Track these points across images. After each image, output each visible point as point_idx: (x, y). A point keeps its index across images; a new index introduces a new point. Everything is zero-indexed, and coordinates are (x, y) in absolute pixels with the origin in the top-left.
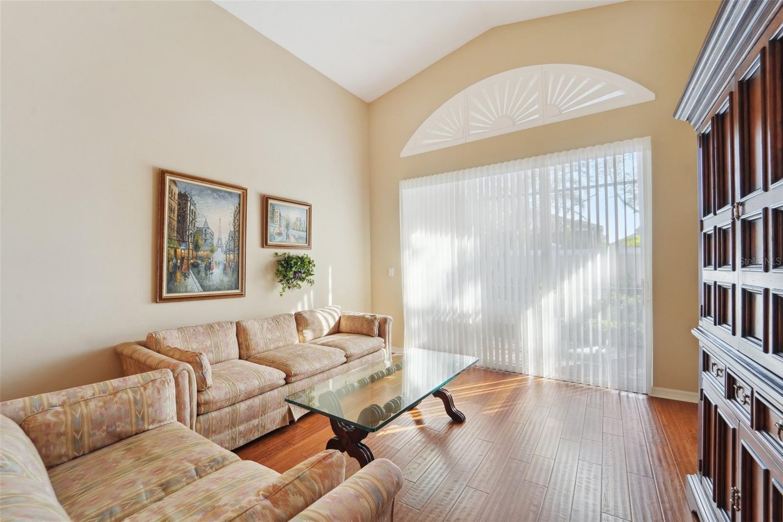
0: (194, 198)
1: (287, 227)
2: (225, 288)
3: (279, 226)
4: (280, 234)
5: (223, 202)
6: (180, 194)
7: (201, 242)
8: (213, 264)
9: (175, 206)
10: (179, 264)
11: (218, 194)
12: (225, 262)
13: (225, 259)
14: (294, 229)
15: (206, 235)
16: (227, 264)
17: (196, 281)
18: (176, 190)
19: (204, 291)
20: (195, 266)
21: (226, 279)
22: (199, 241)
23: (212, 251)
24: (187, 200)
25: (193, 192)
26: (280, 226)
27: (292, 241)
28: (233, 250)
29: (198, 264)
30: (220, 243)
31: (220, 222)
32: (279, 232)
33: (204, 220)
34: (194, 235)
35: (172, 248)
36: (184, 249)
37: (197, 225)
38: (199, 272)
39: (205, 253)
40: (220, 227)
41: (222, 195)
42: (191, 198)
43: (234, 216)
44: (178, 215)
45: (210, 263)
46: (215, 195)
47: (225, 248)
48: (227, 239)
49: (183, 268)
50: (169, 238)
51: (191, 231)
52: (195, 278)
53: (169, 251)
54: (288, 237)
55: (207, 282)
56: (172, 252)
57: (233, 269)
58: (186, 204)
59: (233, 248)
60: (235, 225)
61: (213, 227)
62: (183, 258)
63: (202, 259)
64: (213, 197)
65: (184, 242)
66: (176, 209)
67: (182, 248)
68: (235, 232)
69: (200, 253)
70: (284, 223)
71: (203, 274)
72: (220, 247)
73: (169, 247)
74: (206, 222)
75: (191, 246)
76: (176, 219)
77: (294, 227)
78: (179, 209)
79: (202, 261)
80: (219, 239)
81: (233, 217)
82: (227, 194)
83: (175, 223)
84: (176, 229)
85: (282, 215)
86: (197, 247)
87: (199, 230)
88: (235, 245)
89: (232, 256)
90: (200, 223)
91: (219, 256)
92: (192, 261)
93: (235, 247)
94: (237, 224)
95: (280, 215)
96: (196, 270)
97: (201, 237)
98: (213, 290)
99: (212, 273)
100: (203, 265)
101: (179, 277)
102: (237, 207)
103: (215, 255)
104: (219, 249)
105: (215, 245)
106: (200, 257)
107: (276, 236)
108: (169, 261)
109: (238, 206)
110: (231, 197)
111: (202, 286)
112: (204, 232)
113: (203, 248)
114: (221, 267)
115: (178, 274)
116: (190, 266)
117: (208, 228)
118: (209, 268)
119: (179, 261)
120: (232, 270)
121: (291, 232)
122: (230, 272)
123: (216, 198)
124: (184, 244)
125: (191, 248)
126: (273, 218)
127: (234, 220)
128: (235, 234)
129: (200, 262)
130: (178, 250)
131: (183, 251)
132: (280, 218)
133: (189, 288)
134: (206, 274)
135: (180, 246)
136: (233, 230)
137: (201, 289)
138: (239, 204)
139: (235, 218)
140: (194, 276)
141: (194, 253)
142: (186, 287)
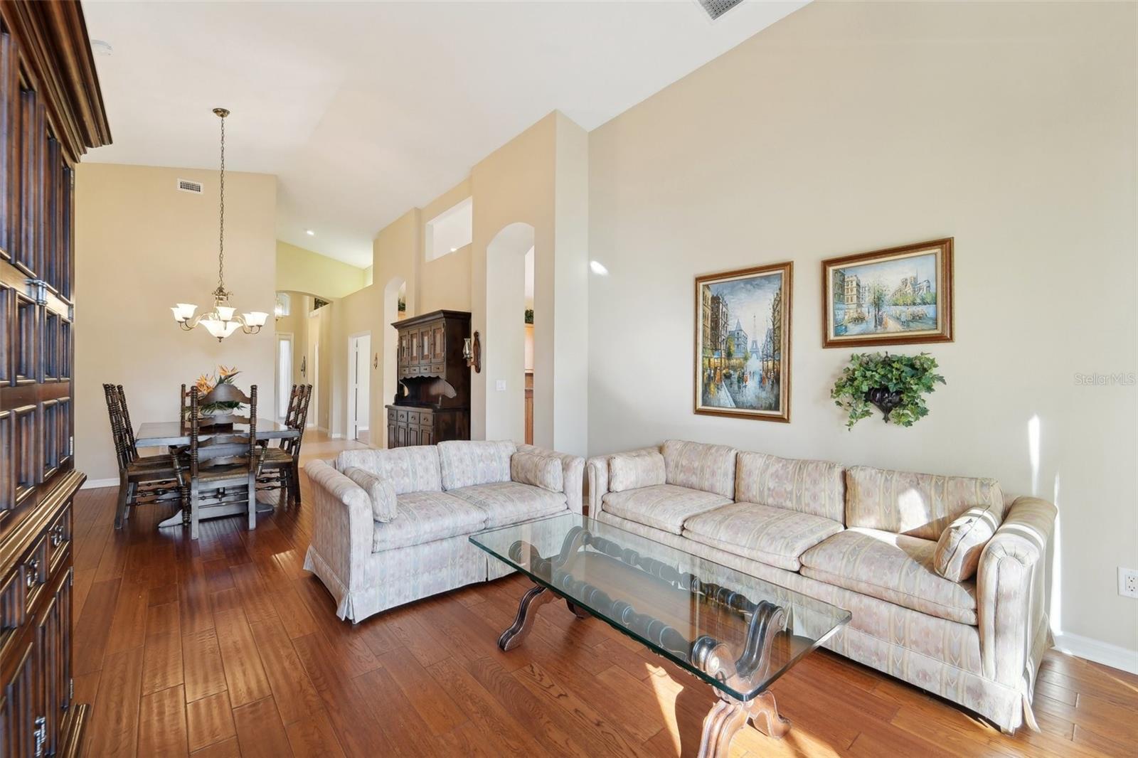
0: (726, 299)
1: (878, 303)
2: (762, 406)
3: (855, 306)
4: (859, 320)
5: (759, 293)
6: (713, 298)
7: (733, 348)
8: (747, 375)
9: (709, 312)
10: (712, 375)
11: (751, 285)
12: (761, 372)
13: (761, 368)
14: (896, 305)
15: (738, 339)
16: (764, 374)
17: (729, 394)
18: (709, 295)
19: (737, 407)
20: (728, 377)
21: (764, 395)
22: (731, 347)
23: (746, 359)
24: (719, 303)
25: (725, 292)
26: (859, 305)
27: (893, 328)
28: (772, 355)
29: (731, 375)
30: (754, 347)
31: (755, 320)
32: (855, 315)
33: (736, 322)
34: (727, 341)
35: (706, 357)
36: (717, 358)
37: (729, 329)
38: (731, 384)
39: (738, 362)
40: (755, 326)
41: (756, 284)
42: (723, 299)
43: (773, 306)
44: (712, 321)
45: (743, 374)
46: (749, 286)
47: (761, 353)
48: (764, 342)
49: (716, 379)
50: (703, 347)
51: (723, 337)
52: (727, 391)
53: (703, 361)
54: (879, 321)
55: (741, 397)
56: (707, 362)
57: (773, 382)
58: (718, 307)
59: (772, 352)
60: (774, 319)
61: (747, 329)
62: (716, 368)
63: (734, 368)
64: (747, 290)
65: (716, 350)
66: (710, 315)
67: (715, 356)
68: (774, 330)
69: (734, 362)
70: (868, 298)
71: (735, 387)
72: (754, 352)
73: (703, 357)
74: (738, 322)
75: (724, 354)
76: (709, 326)
77: (897, 300)
78: (712, 315)
79: (735, 370)
80: (755, 342)
81: (772, 310)
82: (763, 280)
83: (709, 331)
84: (709, 337)
85: (862, 284)
86: (729, 355)
87: (732, 334)
88: (774, 348)
89: (770, 364)
90: (732, 327)
91: (755, 365)
92: (724, 371)
93: (774, 351)
94: (778, 318)
95: (858, 285)
96: (728, 382)
97: (732, 343)
98: (747, 408)
99: (745, 386)
100: (735, 376)
101: (712, 389)
102: (777, 294)
103: (749, 363)
104: (754, 355)
105: (749, 350)
106: (732, 366)
107: (849, 325)
108: (703, 372)
109: (778, 292)
110: (770, 282)
111: (735, 402)
112: (736, 336)
113: (735, 355)
114: (757, 378)
115: (712, 386)
116: (723, 377)
117: (741, 330)
118: (741, 379)
119: (712, 371)
120: (771, 383)
121: (887, 310)
122: (768, 384)
123: (750, 291)
124: (717, 352)
125: (723, 356)
126: (843, 294)
127: (774, 314)
128: (774, 333)
129: (732, 372)
130: (711, 360)
131: (716, 360)
132: (858, 291)
133: (722, 401)
134: (739, 387)
135: (713, 354)
136: (772, 327)
137: (733, 405)
138: (780, 289)
139: (774, 310)
140: (726, 389)
141: (727, 361)
142: (719, 400)
